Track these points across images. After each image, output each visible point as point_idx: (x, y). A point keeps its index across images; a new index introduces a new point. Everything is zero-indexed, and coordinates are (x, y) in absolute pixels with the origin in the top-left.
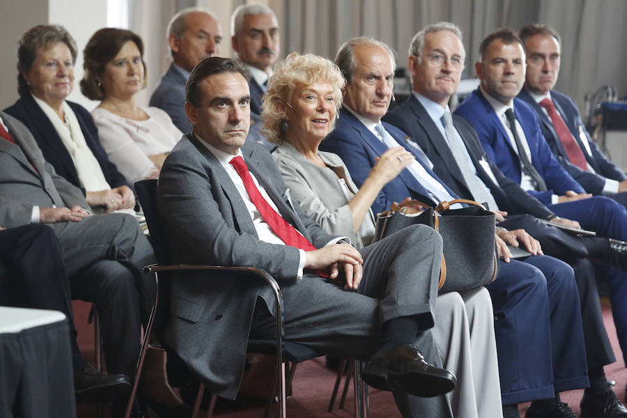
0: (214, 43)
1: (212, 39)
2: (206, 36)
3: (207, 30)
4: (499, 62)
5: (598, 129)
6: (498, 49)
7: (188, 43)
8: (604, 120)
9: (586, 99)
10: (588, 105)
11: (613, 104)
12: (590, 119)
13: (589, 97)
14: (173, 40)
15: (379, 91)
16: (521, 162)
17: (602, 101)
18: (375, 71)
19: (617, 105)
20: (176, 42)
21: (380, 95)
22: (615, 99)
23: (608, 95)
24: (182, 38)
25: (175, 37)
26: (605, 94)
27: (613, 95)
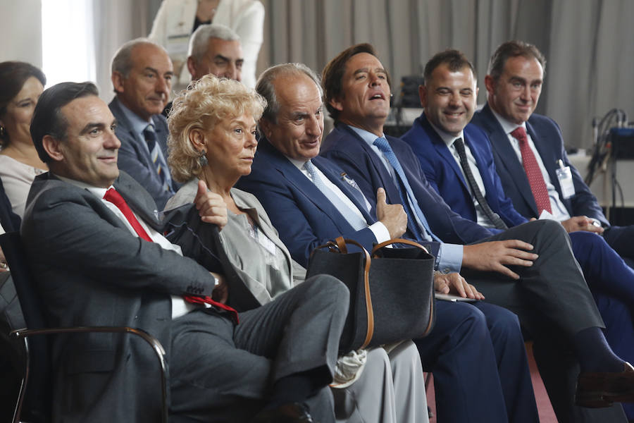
0: (164, 80)
1: (162, 76)
2: (154, 74)
3: (155, 67)
4: (443, 93)
5: (607, 158)
6: (444, 78)
7: (134, 83)
8: (613, 148)
9: (594, 125)
10: (596, 130)
11: (623, 129)
12: (597, 147)
13: (598, 122)
14: (117, 78)
15: (309, 132)
16: (474, 200)
17: (612, 126)
18: (302, 110)
19: (628, 130)
20: (120, 80)
21: (311, 136)
22: (626, 125)
23: (617, 120)
24: (127, 77)
25: (119, 76)
26: (614, 119)
27: (624, 120)
